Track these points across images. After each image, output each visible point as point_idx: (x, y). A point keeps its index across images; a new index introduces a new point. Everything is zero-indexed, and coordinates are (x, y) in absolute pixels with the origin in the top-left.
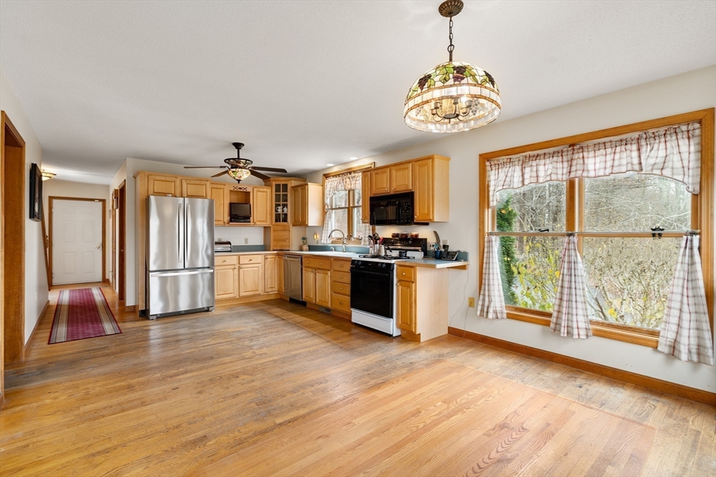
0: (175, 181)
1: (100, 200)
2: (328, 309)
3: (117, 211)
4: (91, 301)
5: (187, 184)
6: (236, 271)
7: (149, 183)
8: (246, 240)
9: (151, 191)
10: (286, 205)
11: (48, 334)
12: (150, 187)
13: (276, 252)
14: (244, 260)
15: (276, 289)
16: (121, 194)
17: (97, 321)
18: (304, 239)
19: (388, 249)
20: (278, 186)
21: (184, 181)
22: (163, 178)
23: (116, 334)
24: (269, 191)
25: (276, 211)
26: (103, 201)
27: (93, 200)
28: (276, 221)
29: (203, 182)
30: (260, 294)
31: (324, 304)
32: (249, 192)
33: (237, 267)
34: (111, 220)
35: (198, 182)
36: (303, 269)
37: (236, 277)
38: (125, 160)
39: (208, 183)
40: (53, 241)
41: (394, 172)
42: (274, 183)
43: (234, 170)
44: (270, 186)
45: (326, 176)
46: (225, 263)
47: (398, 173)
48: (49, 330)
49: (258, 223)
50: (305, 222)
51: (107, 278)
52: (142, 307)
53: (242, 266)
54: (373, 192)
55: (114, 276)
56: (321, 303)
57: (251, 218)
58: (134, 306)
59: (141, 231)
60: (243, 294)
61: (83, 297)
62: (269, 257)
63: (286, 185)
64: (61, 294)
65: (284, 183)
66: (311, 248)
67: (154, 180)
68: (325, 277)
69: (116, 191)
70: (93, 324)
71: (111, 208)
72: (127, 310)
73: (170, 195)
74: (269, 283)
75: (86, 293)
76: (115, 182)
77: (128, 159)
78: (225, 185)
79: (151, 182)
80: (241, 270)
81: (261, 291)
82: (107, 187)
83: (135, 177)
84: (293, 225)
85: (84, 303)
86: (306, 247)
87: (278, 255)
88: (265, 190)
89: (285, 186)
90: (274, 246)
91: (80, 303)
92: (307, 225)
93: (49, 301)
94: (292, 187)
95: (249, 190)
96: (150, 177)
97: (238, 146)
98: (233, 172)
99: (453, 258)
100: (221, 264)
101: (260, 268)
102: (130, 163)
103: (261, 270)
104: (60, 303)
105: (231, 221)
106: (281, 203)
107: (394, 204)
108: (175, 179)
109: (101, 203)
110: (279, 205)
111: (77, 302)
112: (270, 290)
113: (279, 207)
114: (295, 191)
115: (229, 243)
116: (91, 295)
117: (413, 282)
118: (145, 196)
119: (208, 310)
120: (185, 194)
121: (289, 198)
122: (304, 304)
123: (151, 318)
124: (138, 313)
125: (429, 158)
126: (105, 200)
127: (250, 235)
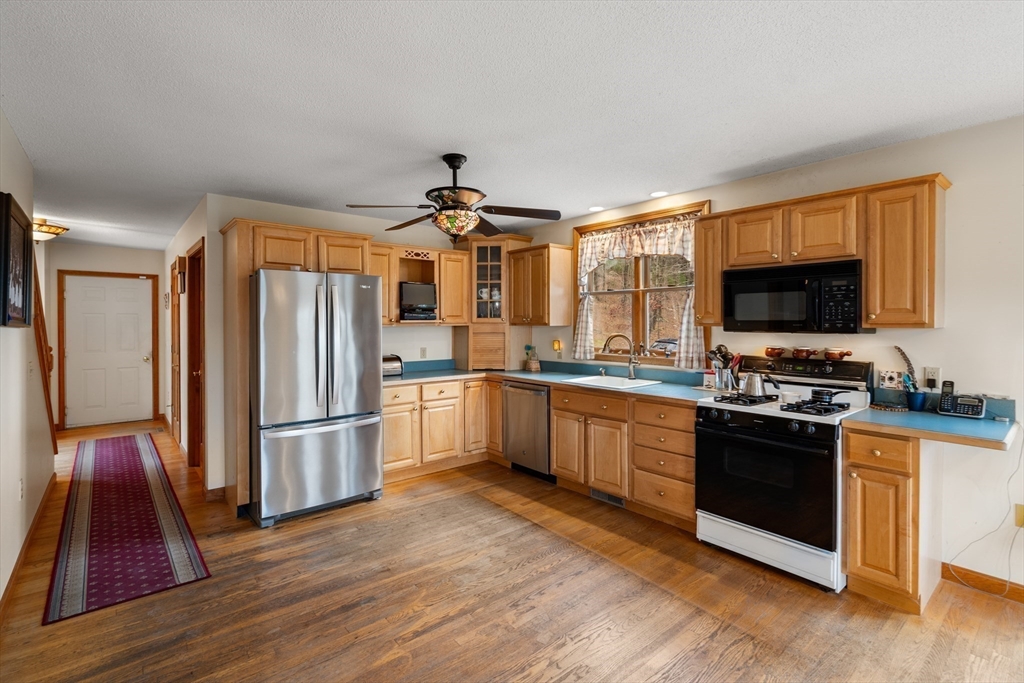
0: (305, 240)
1: (149, 277)
2: (618, 499)
3: (184, 298)
4: (137, 470)
5: (328, 245)
6: (416, 414)
7: (257, 244)
8: (423, 351)
9: (260, 261)
10: (499, 287)
11: (46, 581)
12: (257, 252)
13: (483, 375)
14: (430, 392)
15: (484, 444)
16: (193, 267)
17: (152, 535)
18: (528, 348)
19: (769, 381)
20: (482, 251)
21: (322, 240)
22: (282, 234)
23: (197, 580)
24: (466, 259)
25: (479, 298)
26: (154, 278)
27: (136, 276)
28: (479, 316)
29: (358, 243)
30: (457, 456)
31: (611, 489)
32: (433, 262)
33: (418, 407)
34: (169, 312)
35: (347, 242)
36: (553, 412)
37: (417, 426)
38: (202, 198)
39: (366, 244)
40: (67, 350)
41: (797, 218)
42: (475, 245)
43: (451, 212)
44: (468, 249)
45: (581, 231)
46: (397, 401)
47: (810, 220)
48: (49, 566)
49: (448, 320)
50: (543, 317)
51: (161, 412)
52: (242, 498)
53: (428, 404)
54: (732, 262)
55: (177, 414)
56: (601, 486)
57: (437, 311)
58: (223, 490)
59: (239, 341)
60: (429, 458)
61: (121, 457)
62: (471, 384)
63: (499, 248)
64: (80, 452)
65: (495, 244)
66: (547, 367)
67: (266, 237)
68: (613, 435)
69: (181, 260)
70: (143, 543)
71: (169, 290)
72: (210, 497)
73: (298, 268)
74: (472, 434)
75: (126, 448)
76: (177, 243)
77: (209, 195)
78: (391, 248)
79: (260, 241)
80: (425, 412)
81: (458, 452)
82: (161, 254)
83: (223, 232)
84: (513, 324)
85: (123, 474)
86: (535, 365)
87: (486, 379)
88: (460, 257)
89: (496, 251)
90: (475, 362)
91: (116, 476)
92: (547, 324)
93: (55, 474)
94: (509, 253)
95: (433, 256)
96: (257, 230)
97: (453, 160)
98: (448, 217)
99: (979, 413)
100: (390, 402)
101: (457, 406)
102: (214, 203)
103: (459, 410)
104: (76, 478)
105: (402, 317)
106: (489, 282)
107: (801, 287)
108: (305, 235)
109: (150, 281)
110: (485, 286)
111: (108, 475)
112: (473, 446)
113: (484, 290)
114: (517, 261)
115: (398, 359)
116: (134, 452)
117: (906, 475)
118: (247, 272)
119: (369, 498)
120: (324, 267)
121: (503, 272)
122: (551, 479)
123: (264, 524)
124: (235, 511)
125: (920, 182)
126: (157, 276)
127: (429, 342)
